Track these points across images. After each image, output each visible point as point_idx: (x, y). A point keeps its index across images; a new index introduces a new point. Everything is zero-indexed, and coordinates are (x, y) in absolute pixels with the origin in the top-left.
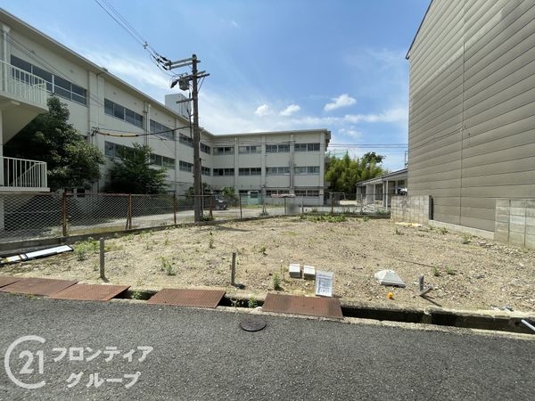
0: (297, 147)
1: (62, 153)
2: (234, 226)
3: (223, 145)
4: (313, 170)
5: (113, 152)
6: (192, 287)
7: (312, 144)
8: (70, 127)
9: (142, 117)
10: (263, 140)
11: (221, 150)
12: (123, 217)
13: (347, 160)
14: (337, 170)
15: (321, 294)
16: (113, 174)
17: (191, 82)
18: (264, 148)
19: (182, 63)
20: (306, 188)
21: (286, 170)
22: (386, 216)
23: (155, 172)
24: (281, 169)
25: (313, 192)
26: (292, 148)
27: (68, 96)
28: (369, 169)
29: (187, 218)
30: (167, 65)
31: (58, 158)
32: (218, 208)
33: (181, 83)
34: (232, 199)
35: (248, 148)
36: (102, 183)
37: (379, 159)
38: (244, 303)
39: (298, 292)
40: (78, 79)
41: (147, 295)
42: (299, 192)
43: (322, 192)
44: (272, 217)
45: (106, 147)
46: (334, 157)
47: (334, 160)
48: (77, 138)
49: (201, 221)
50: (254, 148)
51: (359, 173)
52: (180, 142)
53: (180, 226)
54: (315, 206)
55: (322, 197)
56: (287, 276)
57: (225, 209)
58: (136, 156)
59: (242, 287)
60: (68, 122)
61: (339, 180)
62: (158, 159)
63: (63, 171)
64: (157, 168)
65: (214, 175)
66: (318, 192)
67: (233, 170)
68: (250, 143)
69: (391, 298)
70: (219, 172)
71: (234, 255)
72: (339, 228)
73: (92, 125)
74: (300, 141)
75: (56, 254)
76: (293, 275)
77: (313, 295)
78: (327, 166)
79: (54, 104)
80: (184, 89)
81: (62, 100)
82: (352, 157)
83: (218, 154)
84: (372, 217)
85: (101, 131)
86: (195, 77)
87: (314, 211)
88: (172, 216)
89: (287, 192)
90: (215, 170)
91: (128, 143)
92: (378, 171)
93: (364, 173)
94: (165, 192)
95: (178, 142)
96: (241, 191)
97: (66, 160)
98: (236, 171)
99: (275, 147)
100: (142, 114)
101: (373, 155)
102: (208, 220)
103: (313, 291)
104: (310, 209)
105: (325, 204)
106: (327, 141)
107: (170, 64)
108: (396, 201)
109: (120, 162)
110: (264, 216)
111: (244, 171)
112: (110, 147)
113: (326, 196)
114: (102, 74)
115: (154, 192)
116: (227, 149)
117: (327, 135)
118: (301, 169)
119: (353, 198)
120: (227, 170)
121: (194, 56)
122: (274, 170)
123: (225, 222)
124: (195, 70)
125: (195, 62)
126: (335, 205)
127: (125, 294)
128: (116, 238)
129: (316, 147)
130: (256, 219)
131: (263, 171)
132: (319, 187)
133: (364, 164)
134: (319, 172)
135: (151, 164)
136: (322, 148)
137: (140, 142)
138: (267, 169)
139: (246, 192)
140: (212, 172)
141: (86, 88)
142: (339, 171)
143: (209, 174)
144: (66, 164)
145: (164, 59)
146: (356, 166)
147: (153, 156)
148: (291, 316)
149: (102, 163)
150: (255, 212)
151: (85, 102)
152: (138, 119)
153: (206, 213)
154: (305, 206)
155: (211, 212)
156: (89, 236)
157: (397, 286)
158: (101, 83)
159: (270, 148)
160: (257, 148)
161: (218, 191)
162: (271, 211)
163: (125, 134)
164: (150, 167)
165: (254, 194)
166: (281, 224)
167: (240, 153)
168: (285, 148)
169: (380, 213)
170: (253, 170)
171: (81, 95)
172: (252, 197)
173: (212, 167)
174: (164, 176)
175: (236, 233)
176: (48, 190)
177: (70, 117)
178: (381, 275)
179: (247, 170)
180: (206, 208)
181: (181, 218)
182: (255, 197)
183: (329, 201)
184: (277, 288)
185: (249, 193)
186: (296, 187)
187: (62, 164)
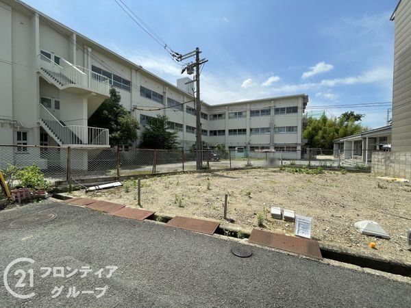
0: (277, 110)
1: (117, 123)
2: (225, 174)
3: (217, 113)
4: (291, 129)
5: (145, 121)
6: (196, 217)
7: (290, 108)
8: (121, 106)
9: (162, 96)
10: (248, 107)
11: (215, 116)
12: (151, 164)
13: (324, 119)
14: (314, 129)
15: (300, 235)
16: (144, 135)
17: (195, 68)
18: (248, 113)
19: (189, 55)
20: (285, 144)
21: (268, 130)
22: (367, 170)
23: (170, 134)
24: (263, 129)
25: (292, 148)
26: (272, 112)
27: (119, 86)
28: (346, 127)
29: (191, 167)
30: (179, 58)
31: (114, 126)
32: (213, 159)
33: (188, 69)
34: (224, 153)
35: (236, 113)
36: (138, 142)
37: (358, 118)
38: (234, 234)
39: (279, 230)
40: (125, 75)
41: (166, 220)
42: (279, 148)
43: (299, 148)
44: (255, 168)
45: (141, 118)
46: (311, 118)
47: (311, 121)
48: (125, 113)
49: (201, 169)
50: (240, 114)
51: (337, 131)
52: (187, 112)
53: (187, 172)
54: (294, 160)
55: (299, 153)
56: (269, 217)
57: (218, 161)
58: (158, 123)
59: (232, 221)
60: (120, 103)
61: (316, 137)
62: (172, 125)
63: (117, 134)
64: (171, 131)
65: (210, 135)
66: (296, 147)
67: (224, 131)
68: (237, 109)
69: (373, 247)
70: (214, 133)
71: (226, 196)
72: (316, 179)
73: (133, 104)
74: (279, 106)
75: (113, 187)
76: (274, 216)
77: (293, 235)
78: (304, 125)
79: (113, 92)
80: (190, 73)
81: (117, 90)
82: (329, 117)
83: (213, 119)
84: (350, 170)
85: (138, 108)
86: (197, 64)
87: (292, 164)
88: (181, 165)
89: (268, 148)
90: (211, 132)
91: (154, 115)
92: (357, 129)
93: (341, 131)
94: (176, 148)
95: (185, 112)
96: (230, 147)
97: (119, 127)
98: (227, 132)
99: (257, 112)
100: (162, 94)
101: (352, 114)
102: (205, 168)
103: (292, 231)
104: (288, 163)
105: (302, 158)
106: (305, 104)
107: (181, 57)
108: (378, 157)
109: (149, 128)
110: (249, 167)
111: (232, 132)
112: (143, 117)
113: (303, 152)
114: (139, 70)
115: (169, 148)
116: (220, 115)
117: (305, 99)
118: (280, 129)
119: (330, 153)
120: (219, 131)
121: (197, 48)
122: (257, 130)
123: (218, 170)
124: (198, 59)
125: (198, 53)
126: (311, 159)
127: (153, 217)
128: (146, 178)
129: (295, 110)
130: (242, 169)
131: (248, 131)
132: (296, 144)
133: (342, 122)
134: (297, 131)
135: (168, 128)
136: (299, 111)
137: (161, 113)
138: (251, 130)
139: (234, 147)
140: (208, 133)
141: (130, 80)
142: (316, 130)
143: (206, 135)
144: (119, 130)
145: (177, 54)
146: (333, 124)
147: (169, 123)
148: (273, 249)
149: (139, 129)
150: (241, 163)
151: (129, 90)
152: (159, 98)
153: (204, 163)
154: (283, 160)
155: (208, 163)
156: (131, 176)
157: (380, 237)
158: (138, 76)
159: (253, 113)
160: (244, 114)
161: (213, 148)
162: (254, 163)
163: (152, 108)
164: (167, 131)
165: (240, 150)
166: (263, 174)
167: (229, 118)
168: (266, 112)
169: (359, 168)
170: (240, 130)
171: (127, 85)
172: (239, 151)
173: (208, 129)
174: (176, 137)
175: (227, 179)
176: (109, 146)
177: (122, 100)
178: (362, 225)
179: (235, 131)
180: (204, 160)
181: (187, 166)
182: (242, 152)
183: (306, 156)
184: (261, 225)
185: (236, 149)
186: (275, 144)
187: (117, 130)
